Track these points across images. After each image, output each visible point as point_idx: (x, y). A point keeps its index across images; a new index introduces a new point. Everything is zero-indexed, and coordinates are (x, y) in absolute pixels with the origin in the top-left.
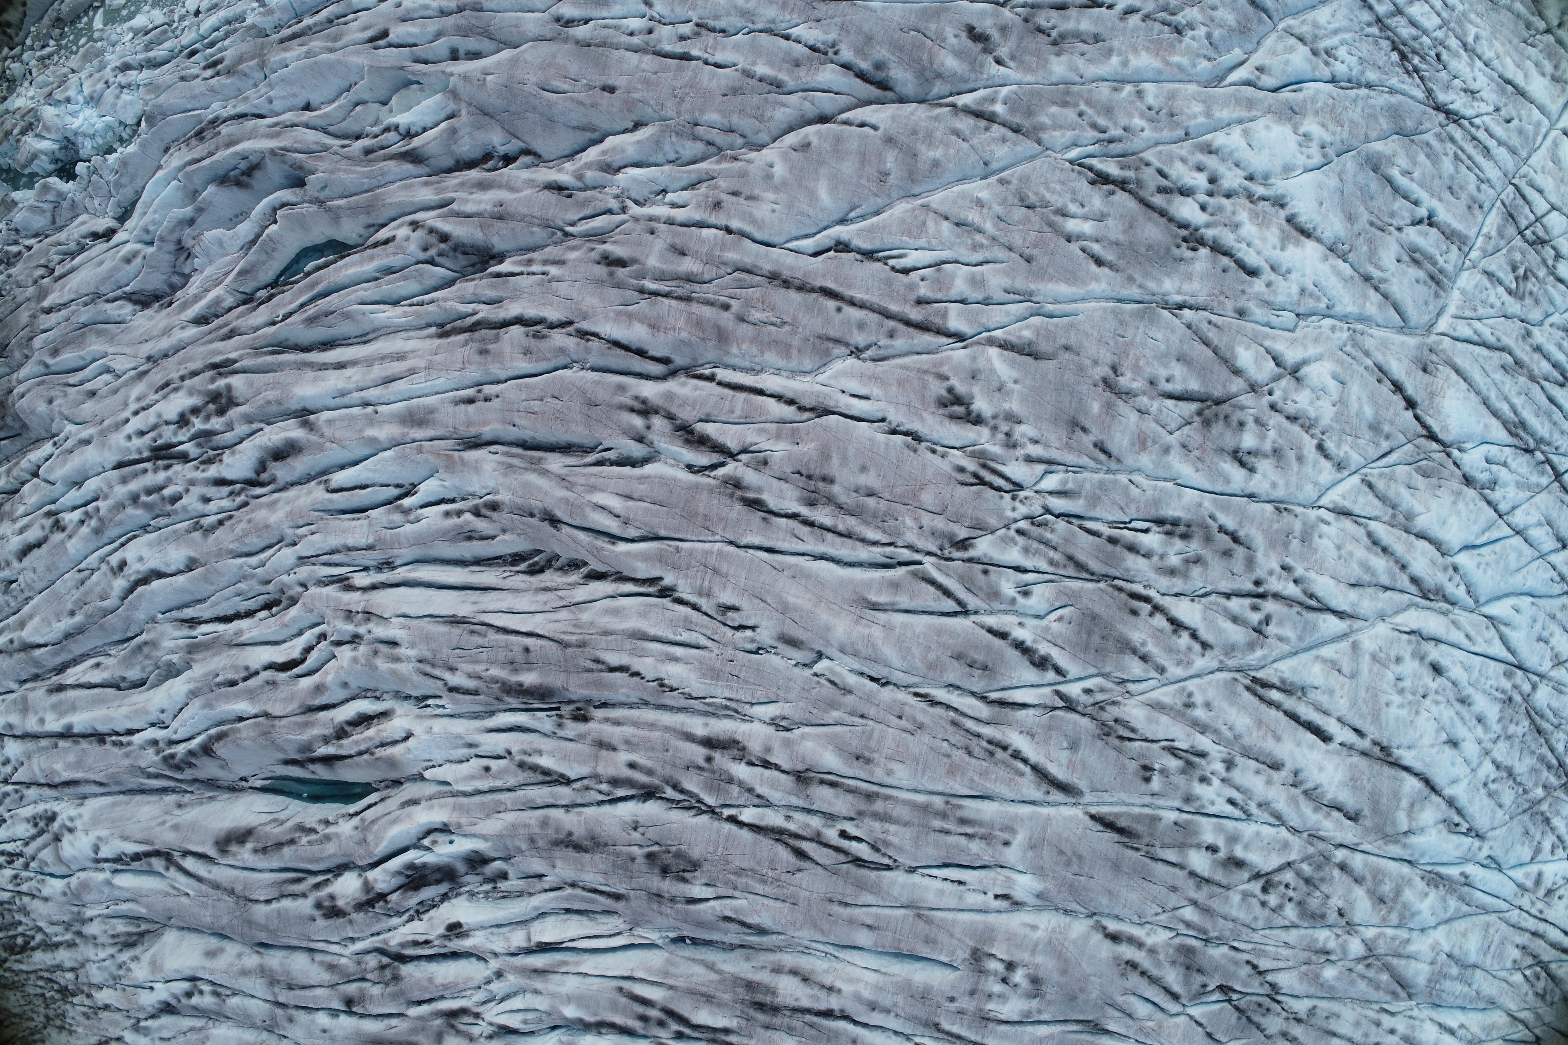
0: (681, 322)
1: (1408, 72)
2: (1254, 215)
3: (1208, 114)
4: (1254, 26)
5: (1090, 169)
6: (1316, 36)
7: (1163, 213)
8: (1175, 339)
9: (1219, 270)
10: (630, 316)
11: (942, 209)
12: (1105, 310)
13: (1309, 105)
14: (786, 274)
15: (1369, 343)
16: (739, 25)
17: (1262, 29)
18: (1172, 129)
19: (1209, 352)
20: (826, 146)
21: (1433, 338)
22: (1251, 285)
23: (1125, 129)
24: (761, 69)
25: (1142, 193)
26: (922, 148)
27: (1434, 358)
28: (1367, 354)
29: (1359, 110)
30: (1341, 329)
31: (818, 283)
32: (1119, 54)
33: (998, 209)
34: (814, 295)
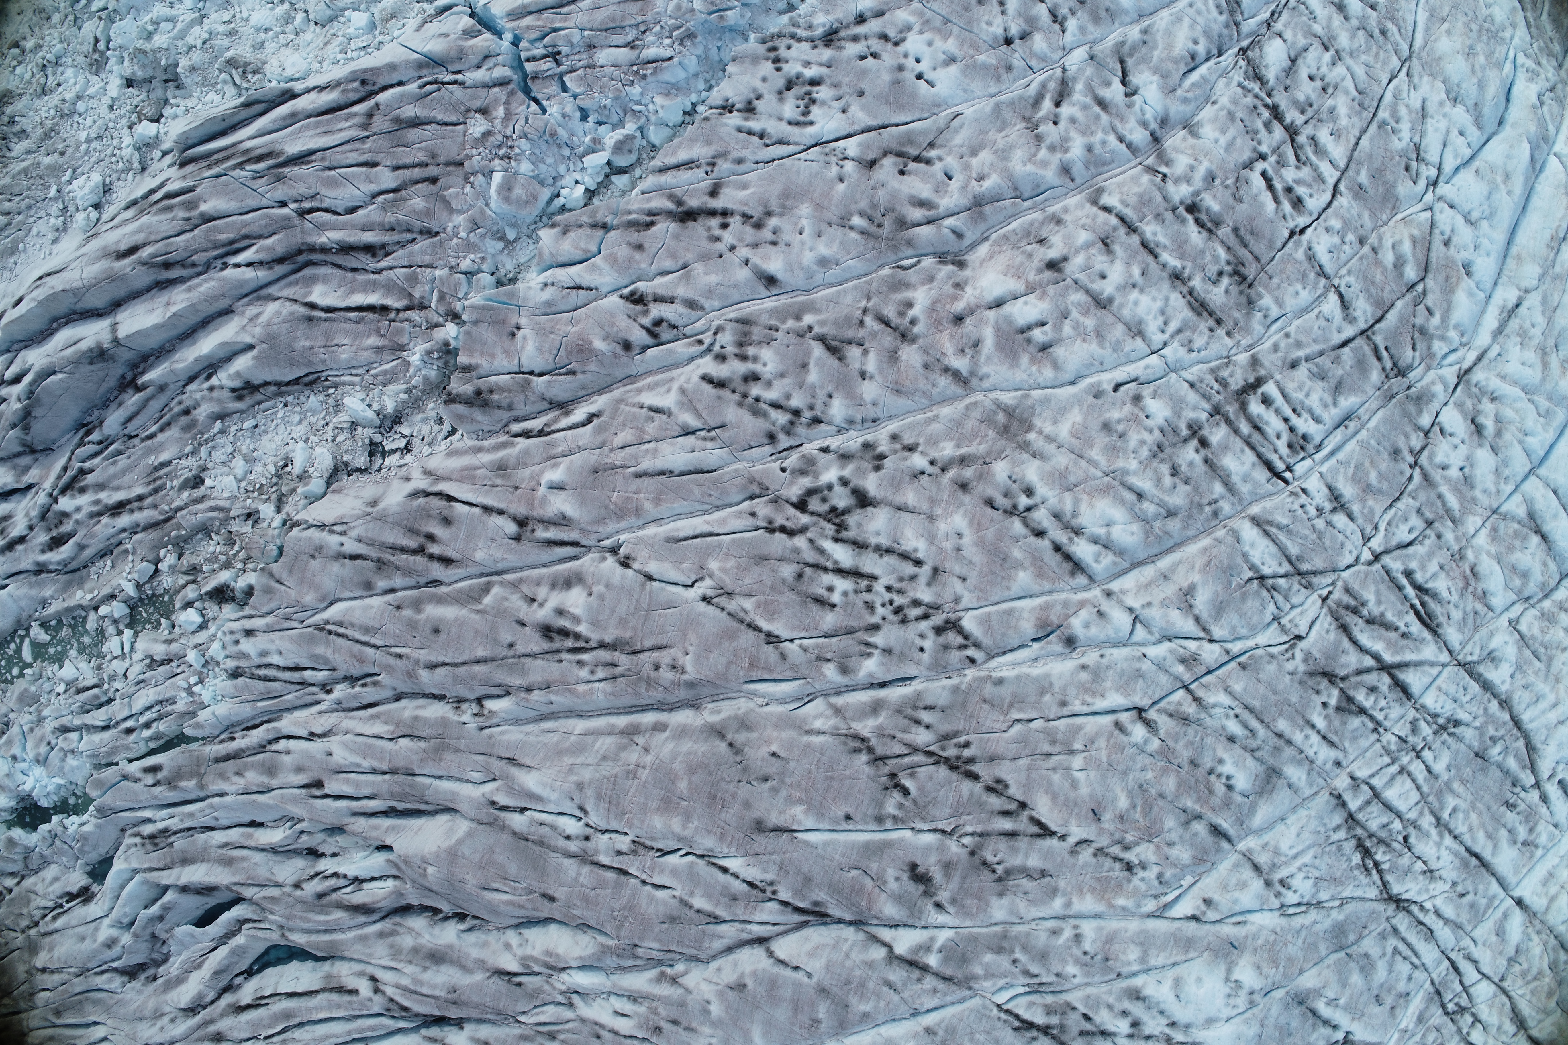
1: (1367, 871)
3: (1143, 958)
5: (1016, 1017)
6: (1274, 865)
13: (1249, 942)
16: (676, 847)
18: (1103, 974)
20: (761, 990)
23: (1057, 975)
24: (699, 902)
26: (853, 1001)
29: (1300, 942)
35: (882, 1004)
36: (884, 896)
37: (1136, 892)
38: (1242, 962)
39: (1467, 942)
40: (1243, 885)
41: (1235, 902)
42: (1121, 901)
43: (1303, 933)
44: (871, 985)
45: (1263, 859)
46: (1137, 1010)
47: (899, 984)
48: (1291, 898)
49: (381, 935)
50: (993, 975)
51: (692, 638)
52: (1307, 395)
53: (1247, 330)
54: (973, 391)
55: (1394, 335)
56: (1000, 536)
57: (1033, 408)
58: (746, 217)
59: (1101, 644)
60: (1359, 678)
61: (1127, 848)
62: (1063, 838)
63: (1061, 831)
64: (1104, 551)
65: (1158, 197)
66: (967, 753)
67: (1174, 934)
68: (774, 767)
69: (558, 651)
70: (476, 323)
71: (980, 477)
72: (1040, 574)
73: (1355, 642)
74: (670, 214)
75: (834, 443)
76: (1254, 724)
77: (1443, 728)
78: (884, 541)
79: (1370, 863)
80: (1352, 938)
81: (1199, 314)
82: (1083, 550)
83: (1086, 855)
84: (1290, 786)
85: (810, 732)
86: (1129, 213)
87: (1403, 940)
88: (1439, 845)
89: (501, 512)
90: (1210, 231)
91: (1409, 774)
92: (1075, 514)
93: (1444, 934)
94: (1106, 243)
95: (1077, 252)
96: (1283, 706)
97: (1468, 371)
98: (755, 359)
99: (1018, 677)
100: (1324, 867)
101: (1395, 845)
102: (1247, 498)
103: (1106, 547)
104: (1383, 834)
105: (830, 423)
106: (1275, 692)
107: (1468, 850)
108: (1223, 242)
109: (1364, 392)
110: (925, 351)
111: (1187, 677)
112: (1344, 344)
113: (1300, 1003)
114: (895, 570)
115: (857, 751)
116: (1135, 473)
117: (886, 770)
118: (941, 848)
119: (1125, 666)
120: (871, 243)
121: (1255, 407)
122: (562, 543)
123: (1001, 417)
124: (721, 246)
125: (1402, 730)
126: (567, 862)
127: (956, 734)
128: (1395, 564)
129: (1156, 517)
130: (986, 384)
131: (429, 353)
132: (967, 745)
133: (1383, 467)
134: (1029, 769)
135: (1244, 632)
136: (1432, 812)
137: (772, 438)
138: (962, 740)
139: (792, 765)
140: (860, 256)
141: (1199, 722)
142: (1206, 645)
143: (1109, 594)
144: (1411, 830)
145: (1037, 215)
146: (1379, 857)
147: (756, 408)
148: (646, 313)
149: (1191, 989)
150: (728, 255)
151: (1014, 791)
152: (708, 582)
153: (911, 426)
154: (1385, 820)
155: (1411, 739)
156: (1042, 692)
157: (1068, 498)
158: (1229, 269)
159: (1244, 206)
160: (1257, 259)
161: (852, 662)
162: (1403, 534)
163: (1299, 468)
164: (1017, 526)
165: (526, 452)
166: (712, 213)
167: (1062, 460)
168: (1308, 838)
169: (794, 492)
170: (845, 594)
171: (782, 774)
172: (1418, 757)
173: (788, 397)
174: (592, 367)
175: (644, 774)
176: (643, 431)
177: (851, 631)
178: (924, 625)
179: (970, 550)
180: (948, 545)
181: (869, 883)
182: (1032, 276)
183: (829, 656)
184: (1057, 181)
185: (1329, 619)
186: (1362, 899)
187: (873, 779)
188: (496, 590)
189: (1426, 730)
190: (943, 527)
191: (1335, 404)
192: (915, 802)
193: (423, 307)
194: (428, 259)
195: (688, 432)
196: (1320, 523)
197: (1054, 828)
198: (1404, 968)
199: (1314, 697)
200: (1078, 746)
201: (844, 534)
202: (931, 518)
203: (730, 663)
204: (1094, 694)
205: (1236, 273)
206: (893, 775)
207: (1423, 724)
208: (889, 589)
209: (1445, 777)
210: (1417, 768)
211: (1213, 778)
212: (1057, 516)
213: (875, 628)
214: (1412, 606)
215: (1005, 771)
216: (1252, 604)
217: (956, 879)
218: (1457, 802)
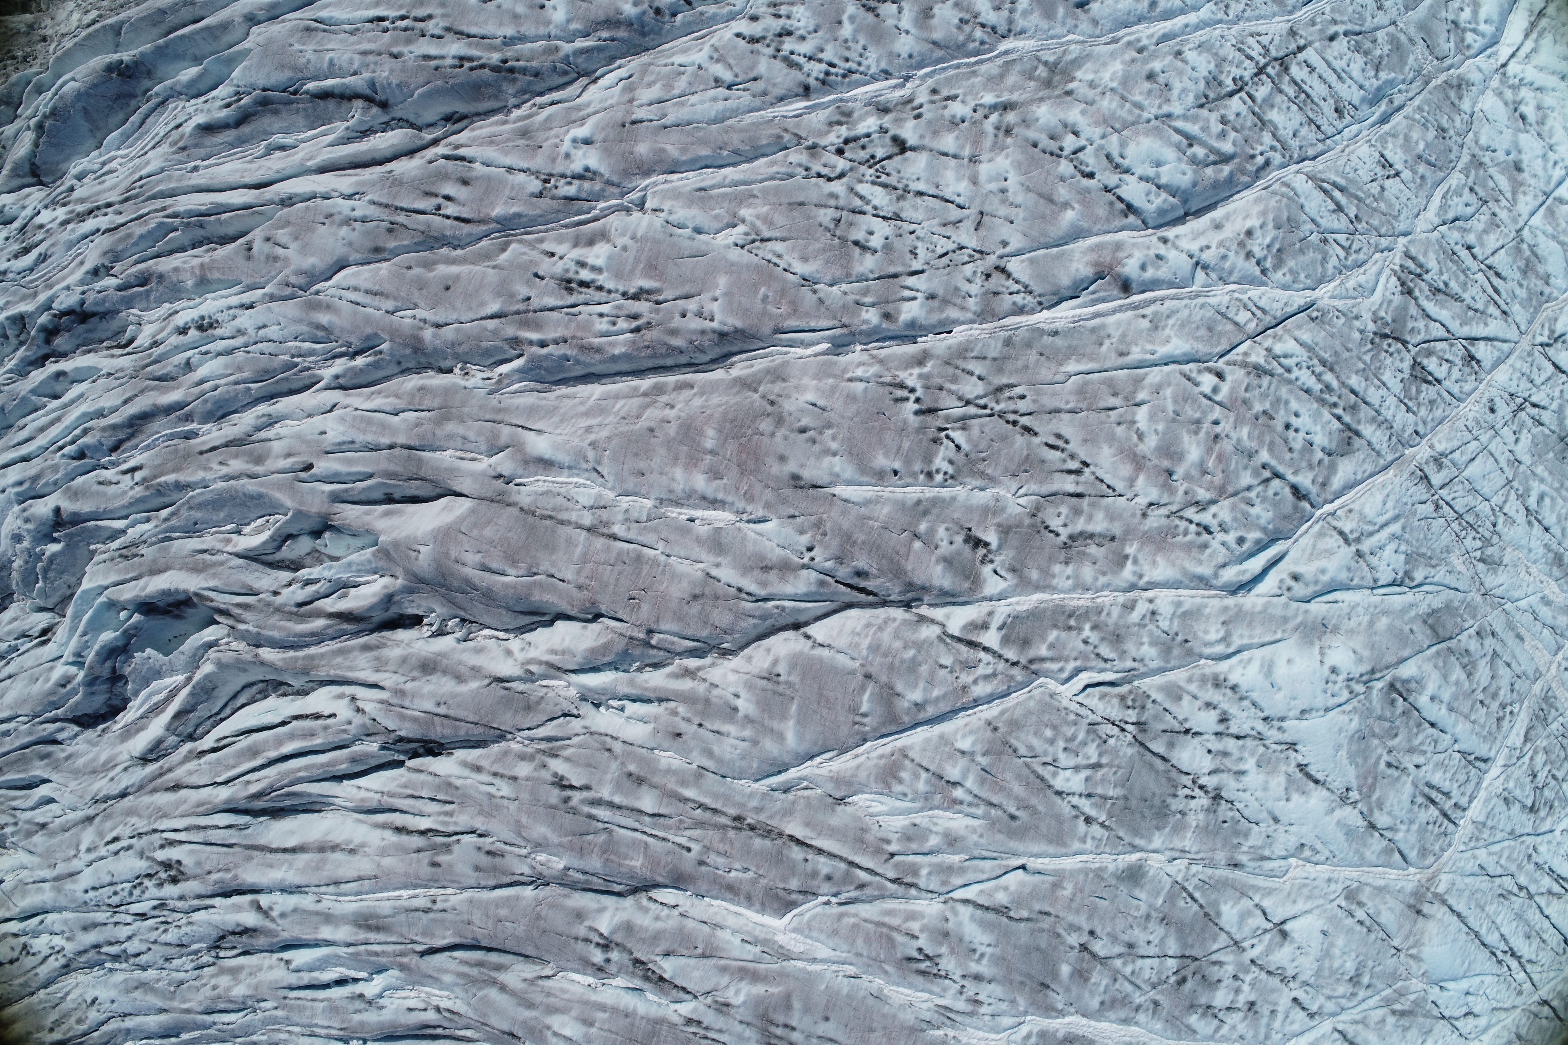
2: (1263, 762)
6: (1363, 534)
13: (1343, 622)
14: (752, 817)
34: (781, 843)
38: (1337, 644)
40: (1329, 553)
41: (1322, 572)
45: (1349, 526)
46: (1225, 701)
48: (1382, 573)
49: (366, 648)
50: (1061, 658)
52: (1349, 64)
57: (1074, 61)
61: (1203, 508)
63: (1128, 491)
64: (1155, 190)
66: (1022, 406)
68: (812, 417)
69: (578, 305)
71: (1024, 121)
73: (1423, 311)
76: (1328, 378)
77: (1521, 408)
78: (925, 186)
80: (1450, 630)
82: (1133, 189)
83: (1158, 518)
84: (1371, 448)
85: (850, 380)
87: (1502, 642)
88: (1529, 534)
89: (525, 171)
91: (1491, 455)
92: (1124, 154)
97: (1504, 65)
98: (789, 16)
99: (1073, 329)
100: (1413, 541)
102: (1298, 153)
103: (1158, 186)
105: (864, 73)
106: (1347, 349)
109: (1403, 72)
112: (1380, 28)
114: (938, 215)
115: (901, 400)
116: (1183, 118)
117: (935, 422)
118: (998, 509)
119: (1186, 312)
121: (1298, 71)
126: (578, 536)
127: (1008, 386)
129: (1207, 161)
132: (1022, 397)
134: (1089, 423)
136: (1519, 499)
137: (808, 89)
138: (1016, 392)
139: (831, 413)
141: (1271, 372)
143: (1165, 240)
147: (790, 60)
149: (1281, 671)
151: (1074, 446)
153: (949, 79)
154: (1471, 501)
156: (1100, 342)
157: (1115, 139)
161: (895, 309)
162: (1458, 208)
165: (552, 117)
168: (1393, 508)
169: (832, 140)
170: (886, 238)
173: (822, 49)
175: (668, 430)
176: (671, 87)
177: (891, 276)
178: (971, 270)
179: (1016, 192)
180: (992, 187)
183: (869, 301)
187: (921, 431)
188: (514, 248)
189: (1504, 408)
192: (966, 456)
195: (721, 83)
197: (1120, 488)
201: (885, 179)
204: (1155, 340)
206: (942, 428)
208: (932, 233)
209: (1528, 461)
210: (1497, 448)
211: (1290, 432)
212: (1105, 157)
213: (918, 272)
215: (1065, 425)
216: (1314, 256)
217: (1015, 543)
218: (1543, 487)
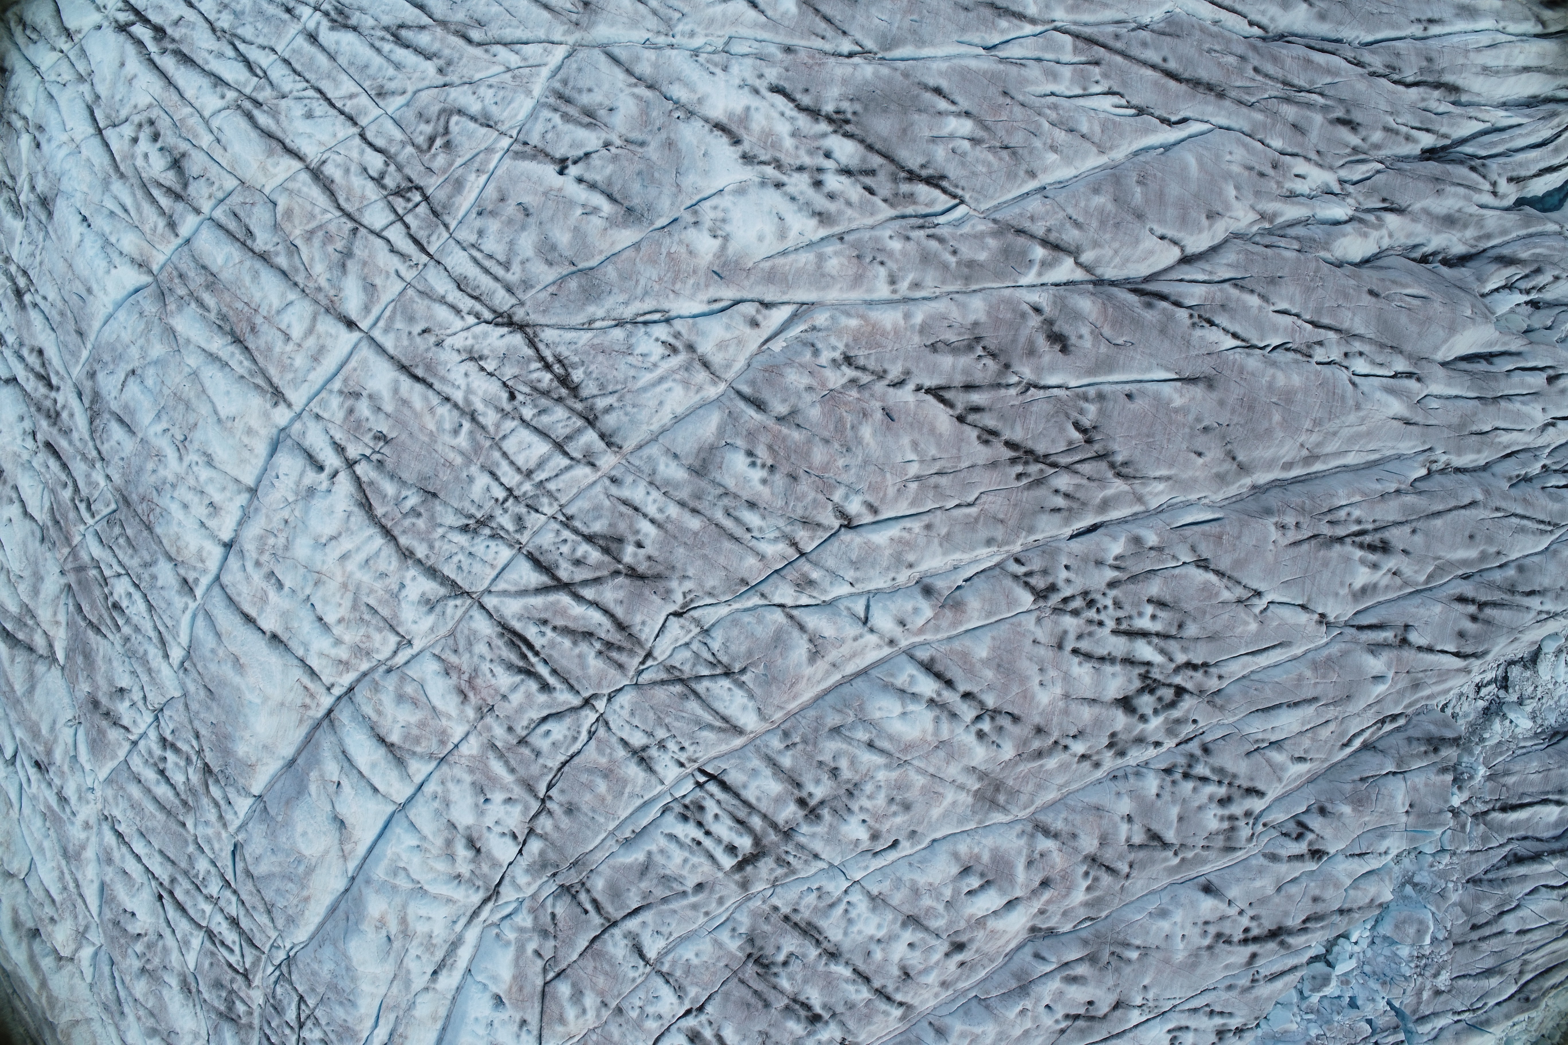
0: (1288, 61)
1: (560, 361)
2: (776, 145)
3: (821, 258)
4: (760, 376)
5: (944, 191)
6: (687, 369)
7: (870, 148)
8: (860, 19)
9: (812, 90)
10: (1328, 71)
11: (1087, 145)
12: (932, 44)
13: (702, 282)
14: (1211, 97)
15: (652, 22)
16: (1275, 354)
17: (750, 375)
18: (859, 240)
19: (825, 9)
20: (1193, 214)
21: (571, 39)
22: (780, 77)
23: (908, 238)
24: (1254, 301)
25: (893, 168)
26: (1110, 207)
27: (574, 17)
28: (655, 13)
29: (642, 282)
30: (683, 34)
31: (1183, 87)
32: (913, 327)
33: (1038, 143)
34: (1186, 75)
35: (1082, 204)
36: (1093, 317)
37: (839, 333)
38: (709, 257)
39: (409, 275)
40: (722, 346)
41: (728, 327)
42: (854, 323)
43: (639, 291)
44: (1095, 224)
45: (702, 376)
46: (820, 202)
47: (1068, 225)
48: (661, 332)
50: (975, 236)
51: (1270, 557)
52: (685, 861)
53: (754, 914)
54: (1029, 819)
55: (577, 926)
56: (1005, 688)
57: (974, 812)
58: (1228, 942)
59: (895, 591)
60: (598, 574)
61: (853, 381)
62: (919, 389)
63: (921, 395)
64: (906, 687)
65: (851, 1025)
66: (1019, 469)
67: (789, 287)
68: (1200, 442)
69: (1376, 530)
70: (1441, 812)
71: (1025, 742)
72: (965, 657)
73: (606, 612)
74: (1290, 932)
75: (1151, 752)
76: (728, 523)
77: (481, 523)
78: (1108, 669)
79: (557, 368)
80: (573, 284)
81: (809, 924)
82: (927, 686)
83: (895, 373)
84: (676, 456)
85: (1168, 478)
86: (883, 1006)
87: (496, 279)
88: (469, 391)
89: (1420, 648)
90: (795, 1001)
91: (519, 470)
92: (937, 720)
93: (442, 285)
94: (907, 975)
95: (937, 963)
96: (694, 543)
97: (485, 901)
98: (1222, 819)
99: (973, 549)
100: (623, 367)
101: (527, 390)
102: (750, 752)
103: (903, 691)
104: (544, 402)
105: (1157, 771)
106: (705, 557)
107: (430, 386)
108: (782, 992)
109: (612, 868)
110: (1076, 850)
111: (805, 566)
112: (636, 911)
113: (630, 210)
114: (1097, 642)
115: (1125, 464)
116: (878, 768)
117: (1096, 447)
118: (1039, 370)
119: (871, 573)
120: (1121, 937)
121: (745, 843)
122: (1371, 627)
123: (1001, 798)
124: (1251, 912)
125: (534, 520)
126: (1361, 330)
127: (1030, 486)
128: (565, 698)
129: (852, 727)
130: (1018, 828)
131: (1471, 778)
132: (1019, 476)
133: (588, 797)
134: (959, 458)
135: (747, 618)
136: (483, 428)
137: (1206, 750)
138: (1025, 481)
139: (1184, 446)
140: (1131, 924)
141: (791, 521)
142: (789, 602)
143: (891, 642)
144: (508, 407)
145: (962, 985)
146: (548, 376)
147: (1222, 775)
148: (1310, 843)
149: (769, 228)
150: (1244, 905)
151: (973, 434)
152: (1257, 610)
153: (1082, 776)
154: (545, 419)
155: (523, 510)
156: (948, 536)
157: (945, 735)
158: (775, 970)
159: (758, 1028)
160: (742, 981)
161: (1133, 548)
162: (558, 730)
163: (689, 785)
164: (990, 701)
165: (1396, 703)
166: (1256, 940)
167: (953, 771)
168: (650, 399)
169: (1187, 703)
170: (1140, 614)
171: (1192, 436)
172: (510, 490)
173: (1195, 789)
174: (1348, 787)
175: (1308, 424)
176: (1313, 740)
177: (1133, 578)
178: (1068, 593)
179: (1032, 670)
180: (1052, 673)
181: (1107, 331)
182: (980, 934)
183: (1153, 553)
184: (948, 1021)
185: (643, 637)
186: (562, 328)
187: (1110, 438)
188: (1422, 578)
189: (506, 521)
190: (1058, 690)
191: (649, 854)
192: (1068, 416)
193: (1475, 816)
194: (1474, 858)
195: (1276, 745)
196: (661, 734)
197: (930, 398)
198: (490, 245)
199: (655, 554)
200: (913, 486)
201: (1142, 670)
202: (1066, 696)
203: (1239, 537)
204: (900, 541)
205: (767, 966)
206: (1089, 441)
207: (511, 527)
208: (1101, 624)
209: (474, 470)
210: (510, 478)
211: (770, 462)
212: (954, 715)
213: (1112, 585)
214: (537, 654)
215: (982, 453)
216: (740, 647)
217: (1022, 339)
218: (455, 442)
